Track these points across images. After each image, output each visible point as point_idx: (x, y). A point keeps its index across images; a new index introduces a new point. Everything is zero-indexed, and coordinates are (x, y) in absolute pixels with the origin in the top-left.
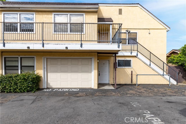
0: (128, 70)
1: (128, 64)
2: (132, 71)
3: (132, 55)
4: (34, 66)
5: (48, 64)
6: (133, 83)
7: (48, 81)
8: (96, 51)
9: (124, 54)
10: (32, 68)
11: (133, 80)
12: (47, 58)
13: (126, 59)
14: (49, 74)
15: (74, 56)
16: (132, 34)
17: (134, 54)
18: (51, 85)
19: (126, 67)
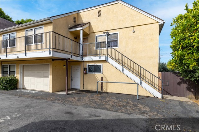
0: (98, 76)
1: (98, 69)
2: (102, 78)
3: (101, 59)
4: (15, 72)
5: (24, 70)
6: (103, 91)
7: (24, 84)
8: (51, 58)
9: (92, 59)
10: (14, 72)
11: (103, 87)
12: (23, 65)
13: (96, 64)
14: (24, 78)
15: (37, 63)
16: (112, 35)
17: (103, 58)
18: (25, 86)
19: (95, 73)
